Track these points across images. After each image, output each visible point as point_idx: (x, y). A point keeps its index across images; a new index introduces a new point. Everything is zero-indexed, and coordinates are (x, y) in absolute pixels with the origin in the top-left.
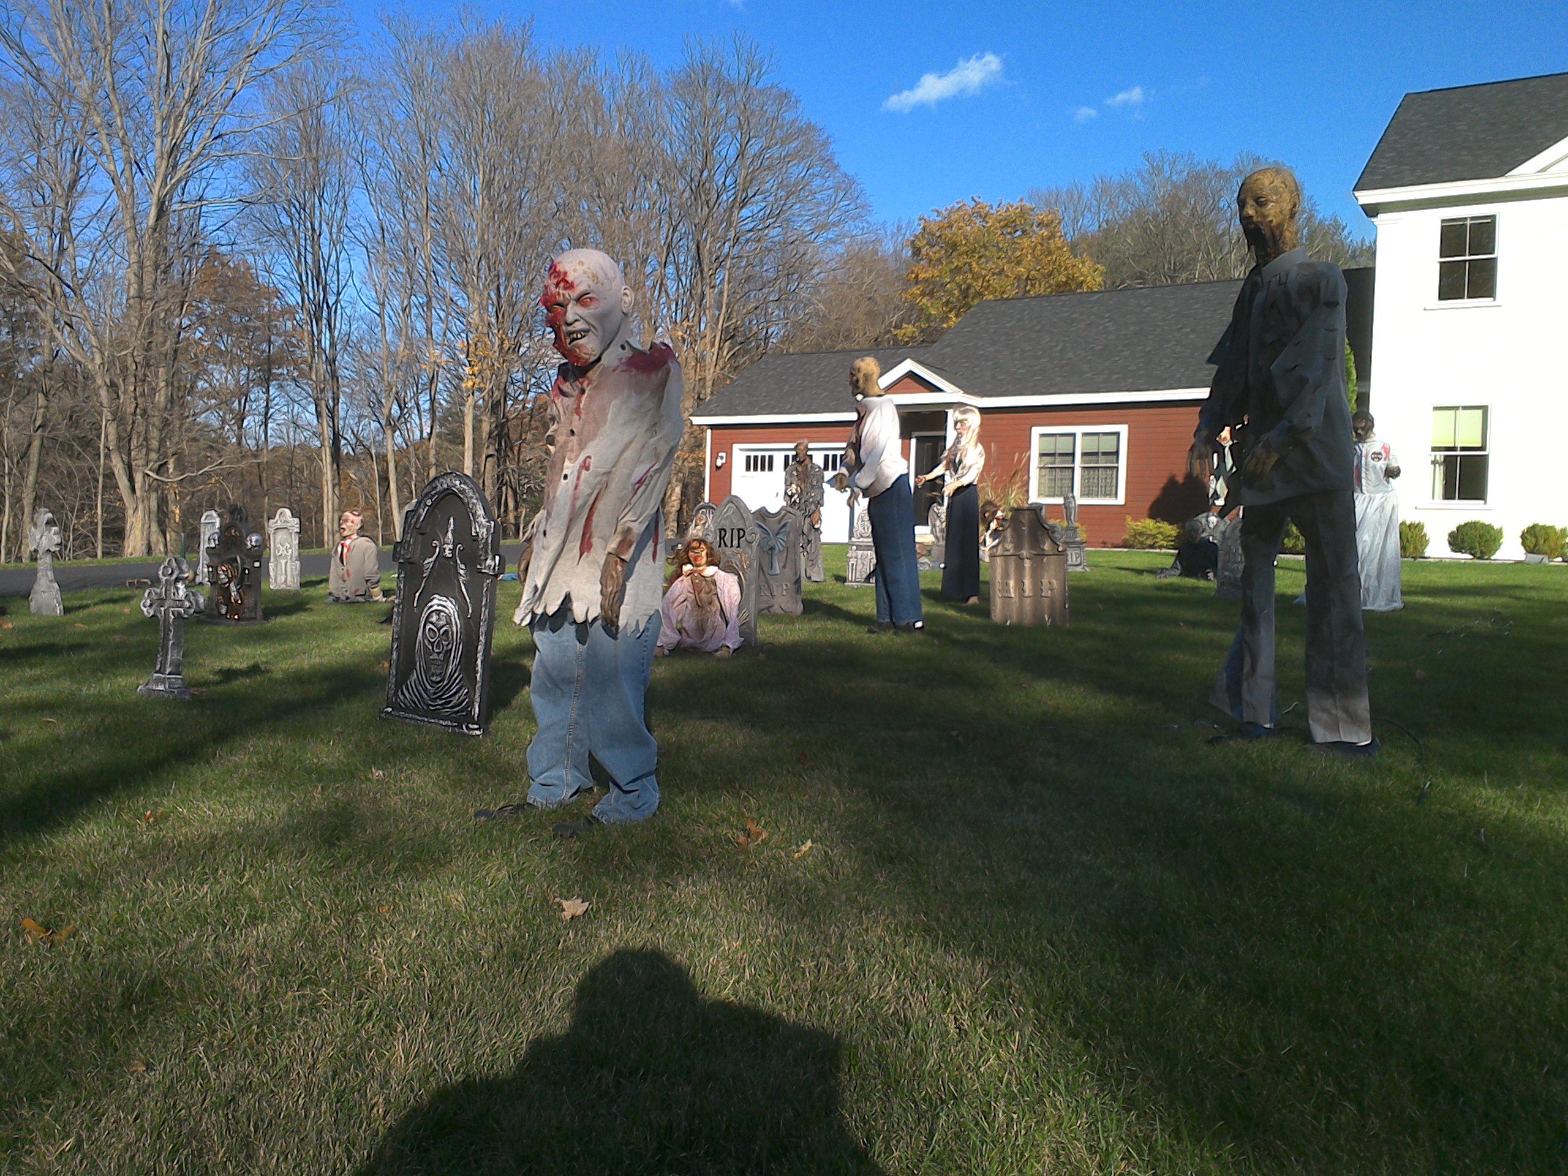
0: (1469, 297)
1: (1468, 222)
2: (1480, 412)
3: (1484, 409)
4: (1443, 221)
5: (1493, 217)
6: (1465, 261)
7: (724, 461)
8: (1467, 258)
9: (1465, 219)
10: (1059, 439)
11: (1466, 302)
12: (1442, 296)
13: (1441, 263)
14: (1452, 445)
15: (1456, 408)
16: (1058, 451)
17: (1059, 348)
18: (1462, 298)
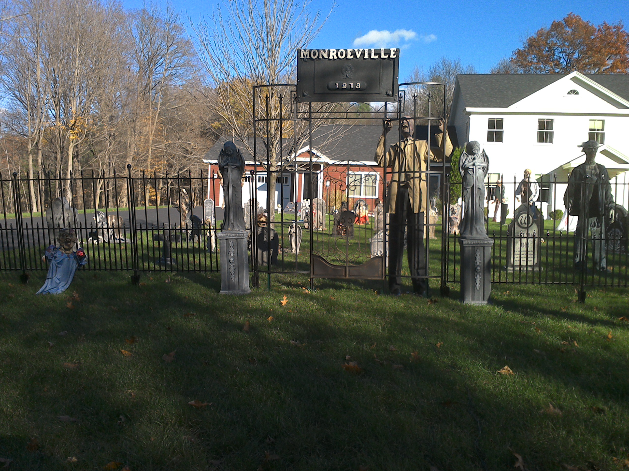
1: (496, 120)
4: (489, 119)
5: (502, 119)
6: (494, 131)
7: (216, 177)
11: (495, 143)
12: (488, 141)
13: (488, 131)
18: (493, 141)
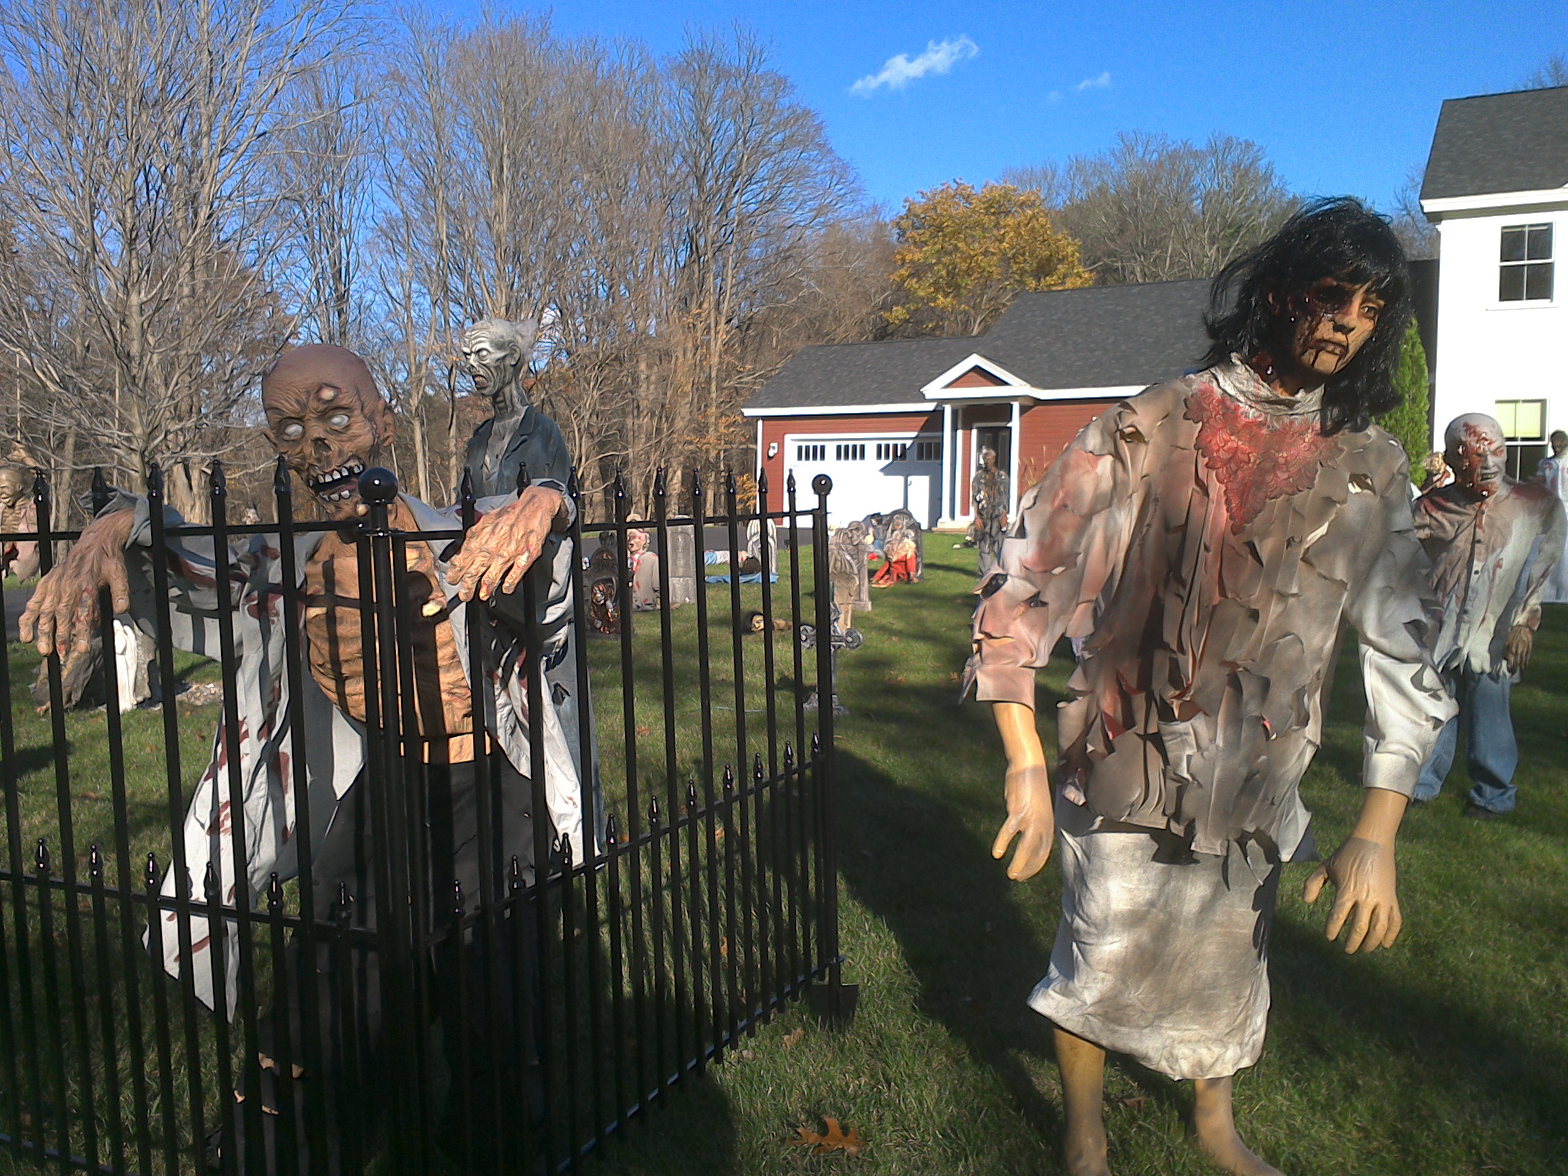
0: (1528, 298)
1: (1527, 229)
2: (1538, 405)
3: (1543, 402)
4: (1504, 228)
5: (1550, 225)
6: (1523, 266)
7: (776, 451)
8: (1526, 262)
9: (1523, 226)
11: (1525, 303)
12: (1503, 298)
13: (1502, 268)
14: (1511, 435)
15: (1516, 402)
17: (1111, 339)
18: (1521, 299)
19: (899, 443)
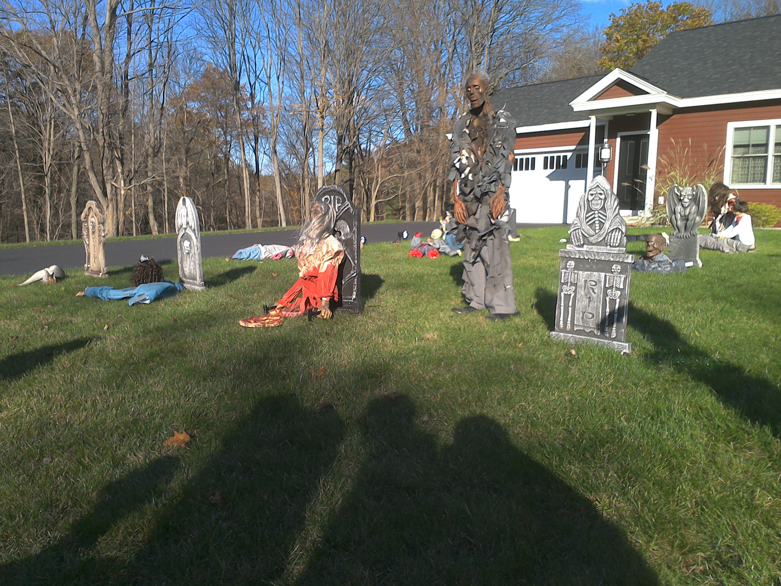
10: (753, 131)
16: (751, 143)
19: (562, 155)
